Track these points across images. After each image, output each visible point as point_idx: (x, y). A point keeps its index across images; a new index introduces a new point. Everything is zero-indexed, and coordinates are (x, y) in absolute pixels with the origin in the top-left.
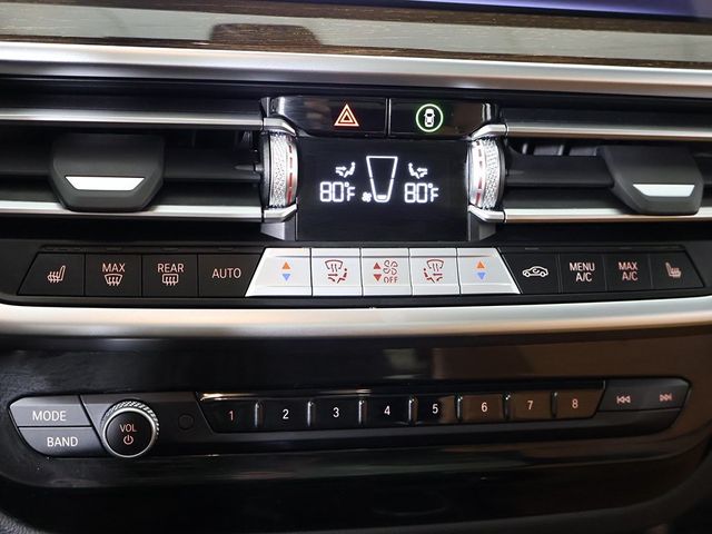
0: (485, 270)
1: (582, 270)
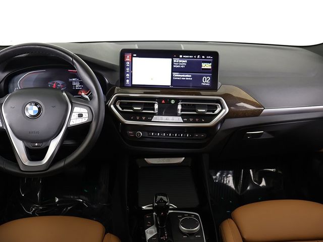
0: (179, 119)
1: (191, 120)
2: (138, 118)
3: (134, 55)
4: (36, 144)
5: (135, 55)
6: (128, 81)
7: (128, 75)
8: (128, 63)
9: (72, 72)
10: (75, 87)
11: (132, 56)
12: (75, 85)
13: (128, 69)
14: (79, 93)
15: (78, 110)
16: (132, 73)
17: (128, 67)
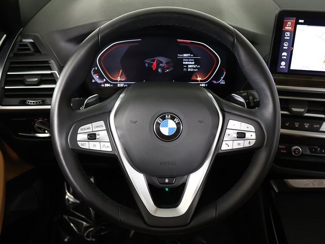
2: (297, 125)
3: (300, 21)
4: (167, 181)
5: (302, 21)
6: (283, 63)
7: (285, 54)
8: (289, 33)
9: (184, 42)
10: (187, 68)
11: (297, 23)
12: (187, 65)
13: (286, 45)
14: (194, 78)
15: (235, 125)
16: (292, 51)
17: (287, 40)
